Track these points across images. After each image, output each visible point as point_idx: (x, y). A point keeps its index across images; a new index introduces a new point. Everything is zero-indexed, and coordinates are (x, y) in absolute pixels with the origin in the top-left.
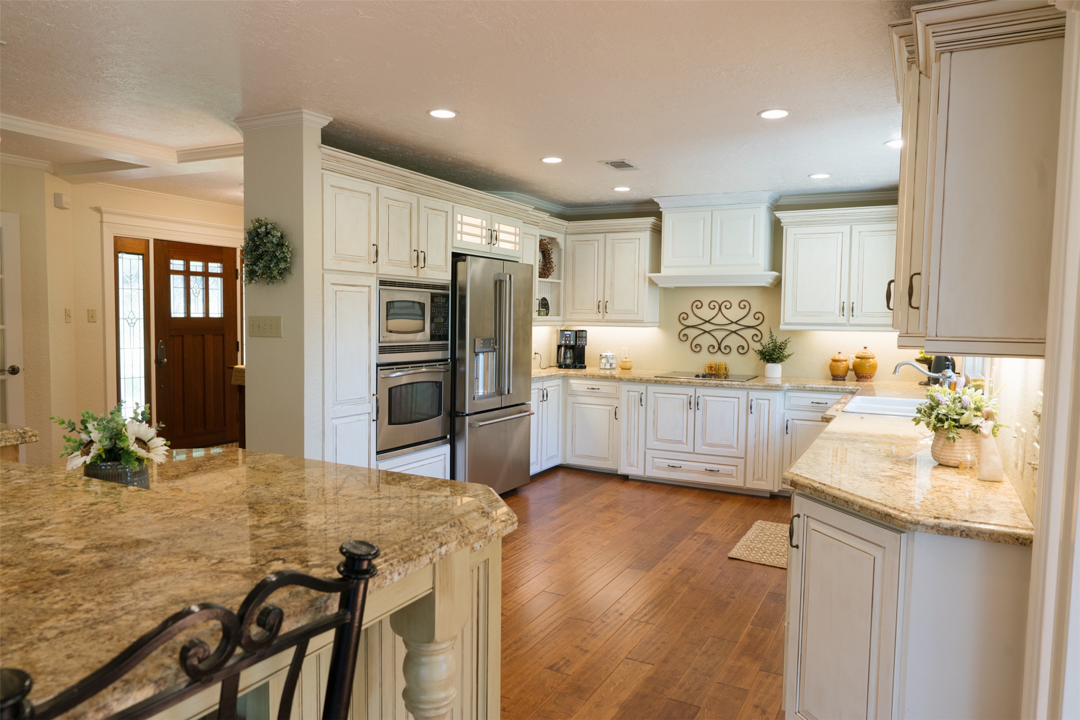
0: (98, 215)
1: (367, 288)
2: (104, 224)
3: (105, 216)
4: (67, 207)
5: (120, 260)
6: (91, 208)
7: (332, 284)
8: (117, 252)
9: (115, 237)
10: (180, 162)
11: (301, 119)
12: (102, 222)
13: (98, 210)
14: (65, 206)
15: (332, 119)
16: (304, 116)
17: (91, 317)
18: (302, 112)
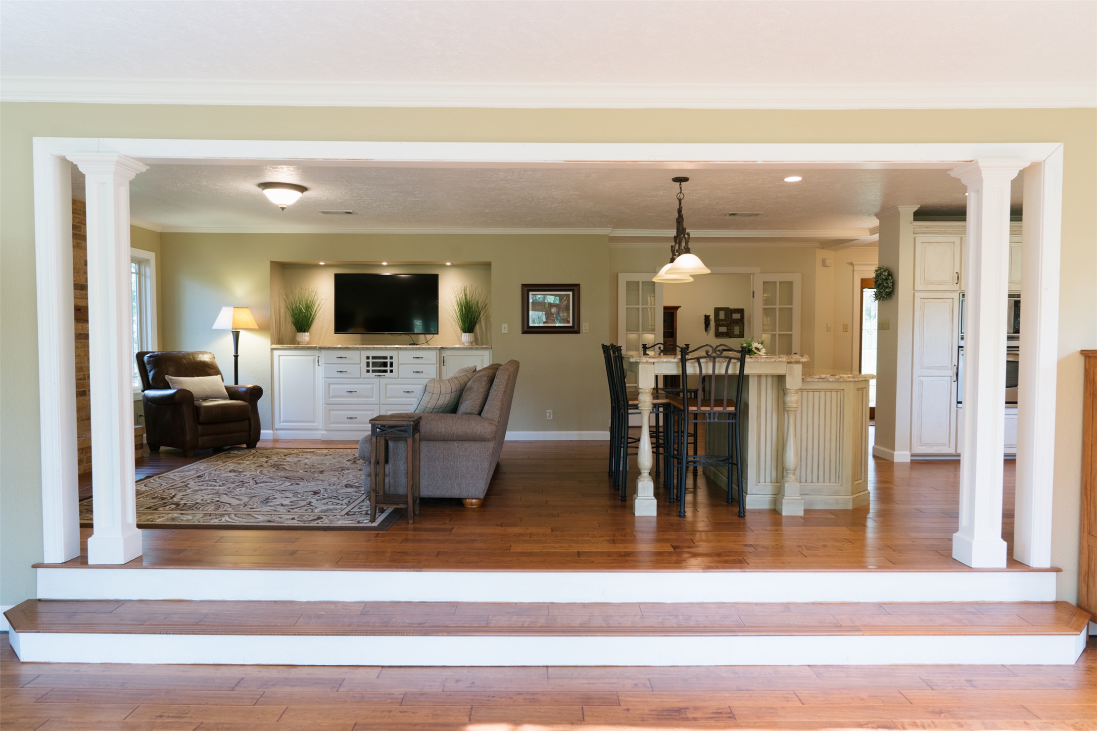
0: (852, 267)
1: (951, 300)
2: (855, 272)
3: (855, 267)
4: (829, 265)
5: (864, 293)
6: (848, 263)
7: (921, 298)
8: (862, 288)
9: (862, 279)
10: (871, 235)
11: (898, 211)
12: (853, 271)
13: (851, 264)
14: (827, 265)
15: (919, 206)
16: (900, 209)
17: (845, 328)
18: (897, 208)
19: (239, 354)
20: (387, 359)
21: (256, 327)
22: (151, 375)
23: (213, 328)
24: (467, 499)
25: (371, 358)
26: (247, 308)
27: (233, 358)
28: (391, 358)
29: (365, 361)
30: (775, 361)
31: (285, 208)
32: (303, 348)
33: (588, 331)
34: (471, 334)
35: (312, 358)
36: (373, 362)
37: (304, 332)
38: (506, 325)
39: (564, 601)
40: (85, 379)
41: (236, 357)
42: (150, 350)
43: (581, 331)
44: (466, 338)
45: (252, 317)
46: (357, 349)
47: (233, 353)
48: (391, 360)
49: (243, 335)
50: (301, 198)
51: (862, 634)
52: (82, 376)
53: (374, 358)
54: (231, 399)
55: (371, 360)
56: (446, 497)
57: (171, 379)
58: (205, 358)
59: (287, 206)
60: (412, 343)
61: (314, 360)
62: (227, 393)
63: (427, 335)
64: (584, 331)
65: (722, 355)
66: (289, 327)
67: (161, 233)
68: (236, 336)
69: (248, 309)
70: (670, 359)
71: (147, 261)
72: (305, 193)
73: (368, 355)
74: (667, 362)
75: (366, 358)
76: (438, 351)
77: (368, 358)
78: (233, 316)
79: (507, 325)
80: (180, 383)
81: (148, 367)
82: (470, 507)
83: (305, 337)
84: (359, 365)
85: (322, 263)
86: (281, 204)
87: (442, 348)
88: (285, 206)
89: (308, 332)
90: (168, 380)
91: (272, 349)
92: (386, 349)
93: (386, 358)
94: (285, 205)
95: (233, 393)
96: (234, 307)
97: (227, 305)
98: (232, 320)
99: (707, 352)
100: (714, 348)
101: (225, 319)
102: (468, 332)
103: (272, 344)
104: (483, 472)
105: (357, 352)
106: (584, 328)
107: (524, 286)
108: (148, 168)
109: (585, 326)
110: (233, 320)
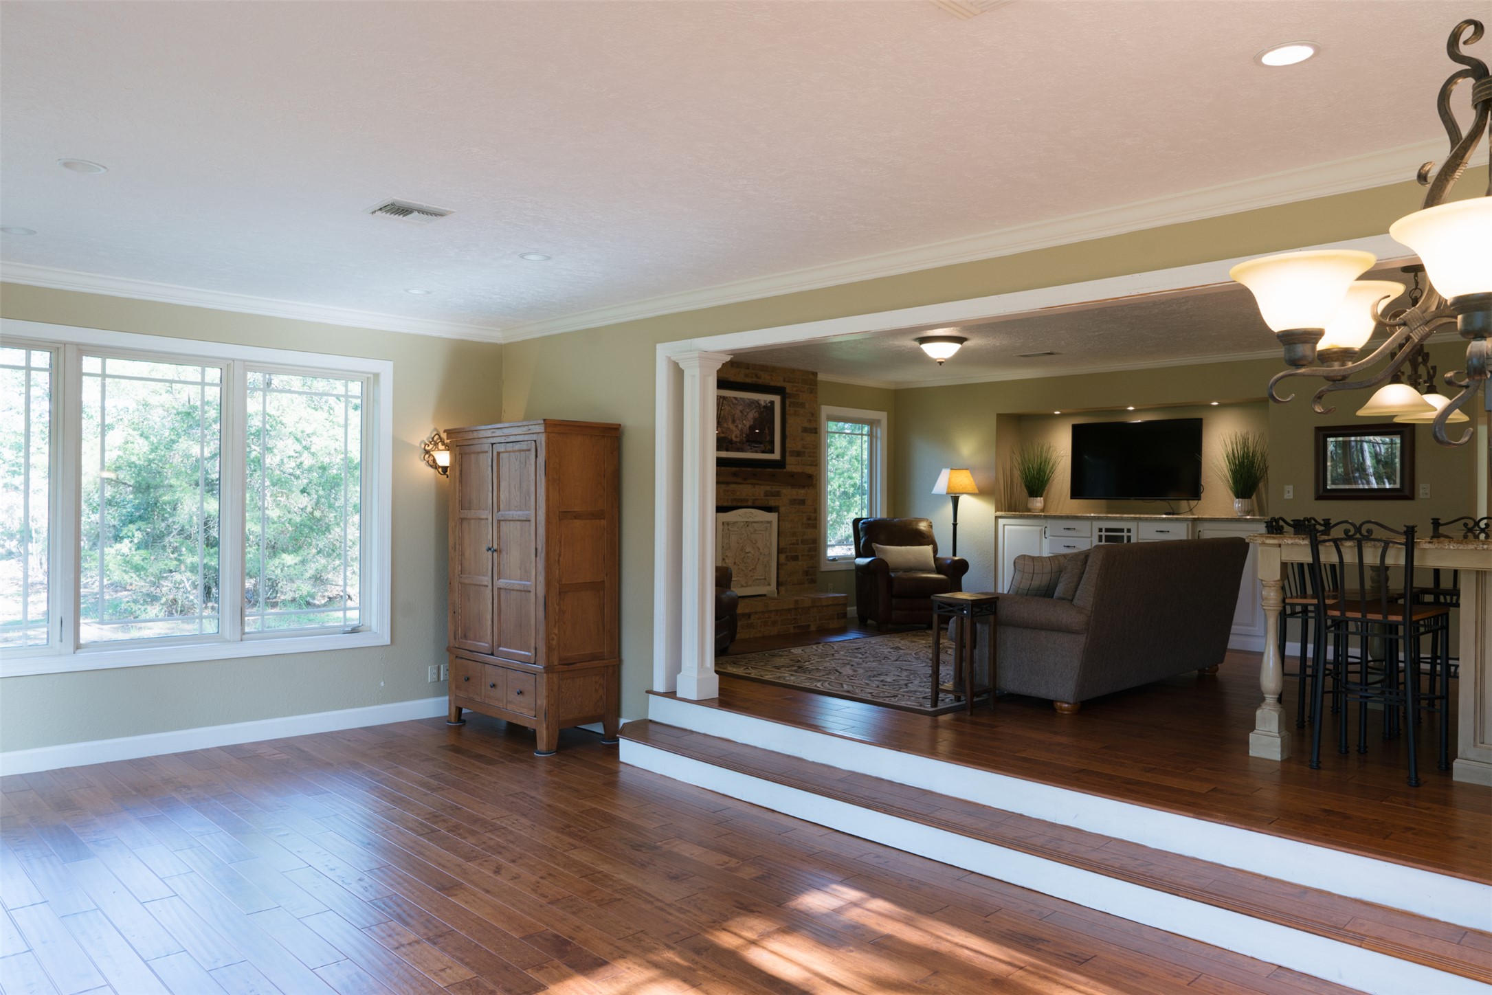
19: (958, 522)
20: (1123, 532)
21: (978, 492)
22: (862, 541)
23: (933, 493)
24: (1058, 702)
25: (1104, 530)
26: (967, 469)
27: (952, 526)
28: (1129, 531)
29: (1096, 534)
30: (1476, 548)
31: (943, 362)
32: (1035, 517)
33: (1429, 496)
34: (1246, 500)
35: (1039, 528)
36: (1106, 536)
37: (1037, 497)
38: (1289, 488)
39: (1034, 816)
40: (798, 544)
41: (955, 525)
42: (864, 516)
43: (1416, 496)
44: (1238, 504)
45: (972, 479)
46: (1088, 518)
47: (952, 521)
48: (1129, 534)
49: (964, 501)
50: (960, 349)
51: (1359, 944)
52: (795, 541)
53: (1107, 530)
54: (939, 573)
55: (1104, 534)
56: (1033, 696)
57: (877, 548)
58: (923, 526)
59: (945, 359)
60: (1171, 511)
61: (1041, 531)
62: (934, 566)
63: (1191, 502)
64: (1422, 496)
65: (1372, 537)
66: (1020, 491)
67: (895, 390)
68: (955, 501)
69: (968, 471)
70: (1297, 541)
71: (878, 422)
72: (965, 343)
73: (1101, 527)
74: (1292, 544)
75: (1097, 530)
76: (1190, 524)
77: (1100, 530)
78: (949, 479)
79: (1292, 487)
80: (884, 551)
81: (861, 534)
82: (1061, 712)
83: (1038, 503)
84: (1090, 539)
85: (1057, 413)
86: (938, 359)
87: (1198, 519)
88: (943, 361)
89: (1041, 496)
90: (874, 548)
91: (997, 518)
92: (1122, 519)
93: (1122, 530)
94: (942, 359)
95: (940, 566)
96: (952, 469)
97: (946, 467)
98: (947, 483)
99: (1346, 532)
100: (1358, 526)
101: (943, 482)
102: (1242, 498)
103: (997, 510)
104: (1073, 672)
105: (1089, 523)
106: (1421, 491)
107: (1318, 429)
108: (732, 356)
109: (1423, 490)
110: (949, 484)
